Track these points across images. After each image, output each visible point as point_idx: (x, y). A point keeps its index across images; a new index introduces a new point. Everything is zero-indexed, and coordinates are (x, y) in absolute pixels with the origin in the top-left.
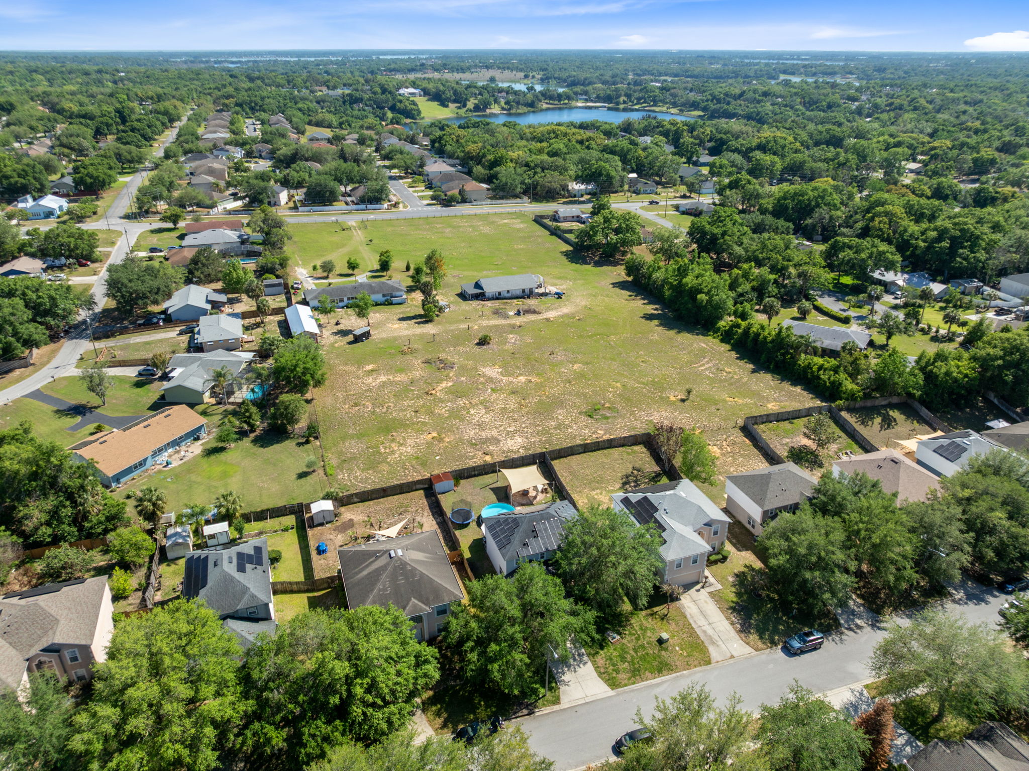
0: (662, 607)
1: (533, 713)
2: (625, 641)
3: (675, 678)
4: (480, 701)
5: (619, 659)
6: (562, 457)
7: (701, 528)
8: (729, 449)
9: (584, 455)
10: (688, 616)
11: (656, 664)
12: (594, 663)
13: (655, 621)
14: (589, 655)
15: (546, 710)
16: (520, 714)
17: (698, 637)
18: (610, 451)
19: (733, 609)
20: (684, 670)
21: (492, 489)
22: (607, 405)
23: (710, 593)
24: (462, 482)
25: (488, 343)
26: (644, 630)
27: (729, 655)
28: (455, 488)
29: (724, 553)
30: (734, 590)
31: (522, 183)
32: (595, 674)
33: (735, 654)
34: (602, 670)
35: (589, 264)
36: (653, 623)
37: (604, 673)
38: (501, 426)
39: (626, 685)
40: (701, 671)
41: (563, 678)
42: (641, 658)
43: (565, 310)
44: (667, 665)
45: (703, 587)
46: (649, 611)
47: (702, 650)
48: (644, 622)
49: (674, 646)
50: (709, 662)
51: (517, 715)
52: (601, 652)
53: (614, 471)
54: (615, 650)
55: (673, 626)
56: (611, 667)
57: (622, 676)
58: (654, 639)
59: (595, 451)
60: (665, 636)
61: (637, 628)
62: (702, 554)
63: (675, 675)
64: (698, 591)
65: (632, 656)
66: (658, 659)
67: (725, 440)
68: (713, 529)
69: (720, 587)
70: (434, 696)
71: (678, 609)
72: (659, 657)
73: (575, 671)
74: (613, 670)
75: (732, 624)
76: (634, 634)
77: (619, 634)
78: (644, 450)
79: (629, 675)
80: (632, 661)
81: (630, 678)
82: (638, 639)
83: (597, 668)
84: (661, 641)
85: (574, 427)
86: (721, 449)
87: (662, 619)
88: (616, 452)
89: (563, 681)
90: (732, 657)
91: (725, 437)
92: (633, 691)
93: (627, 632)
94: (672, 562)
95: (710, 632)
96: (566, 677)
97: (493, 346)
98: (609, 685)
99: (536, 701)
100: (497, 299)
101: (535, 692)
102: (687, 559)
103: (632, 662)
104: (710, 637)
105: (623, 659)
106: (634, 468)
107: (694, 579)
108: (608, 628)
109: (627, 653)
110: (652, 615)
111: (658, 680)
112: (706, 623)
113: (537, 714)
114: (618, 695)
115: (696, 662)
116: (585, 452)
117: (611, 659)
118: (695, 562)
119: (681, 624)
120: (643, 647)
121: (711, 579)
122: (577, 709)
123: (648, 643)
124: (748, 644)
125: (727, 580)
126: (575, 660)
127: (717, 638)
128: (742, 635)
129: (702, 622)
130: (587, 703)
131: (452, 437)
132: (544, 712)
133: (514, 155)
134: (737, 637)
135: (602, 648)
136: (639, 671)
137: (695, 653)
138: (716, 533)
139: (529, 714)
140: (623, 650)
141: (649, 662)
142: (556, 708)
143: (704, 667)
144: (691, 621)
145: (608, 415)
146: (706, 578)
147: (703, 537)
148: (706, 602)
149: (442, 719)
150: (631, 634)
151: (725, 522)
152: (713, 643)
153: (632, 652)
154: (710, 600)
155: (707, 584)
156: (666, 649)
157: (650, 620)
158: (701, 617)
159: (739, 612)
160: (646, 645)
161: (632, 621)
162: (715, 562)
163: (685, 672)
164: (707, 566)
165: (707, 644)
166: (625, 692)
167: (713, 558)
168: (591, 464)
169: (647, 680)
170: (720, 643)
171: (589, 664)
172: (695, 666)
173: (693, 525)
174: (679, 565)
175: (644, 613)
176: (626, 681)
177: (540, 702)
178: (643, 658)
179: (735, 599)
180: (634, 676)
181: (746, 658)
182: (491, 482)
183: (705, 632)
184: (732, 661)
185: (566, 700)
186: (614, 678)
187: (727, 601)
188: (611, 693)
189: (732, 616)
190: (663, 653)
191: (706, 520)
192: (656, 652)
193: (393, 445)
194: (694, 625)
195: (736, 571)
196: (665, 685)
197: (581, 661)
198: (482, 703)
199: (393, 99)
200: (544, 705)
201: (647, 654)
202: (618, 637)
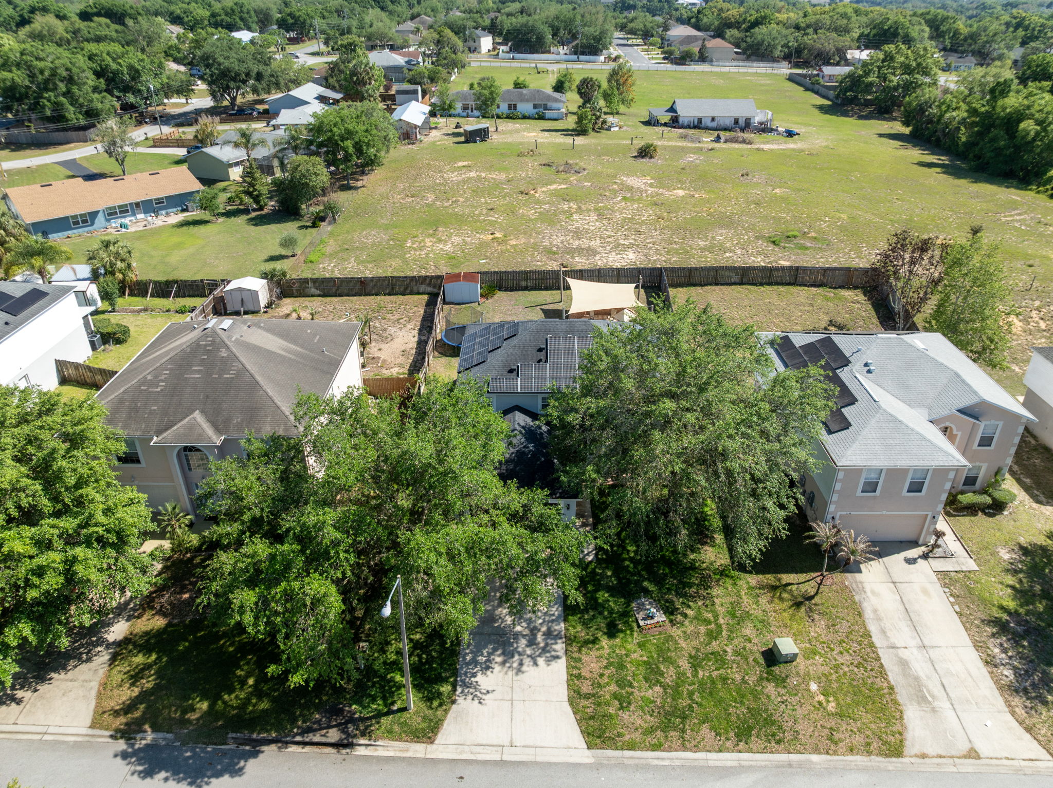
0: (803, 577)
1: (350, 745)
2: (676, 632)
3: (779, 766)
4: (248, 675)
5: (642, 671)
6: (695, 285)
7: (949, 418)
8: (1043, 325)
9: (739, 288)
10: (868, 614)
11: (738, 711)
12: (574, 666)
13: (779, 606)
14: (570, 640)
15: (387, 748)
16: (317, 738)
17: (882, 673)
18: (792, 289)
19: (1002, 627)
20: (817, 751)
21: (542, 309)
22: (813, 234)
23: (943, 575)
24: (499, 294)
25: (651, 157)
26: (738, 616)
27: (964, 747)
28: (481, 300)
29: (997, 495)
30: (1010, 580)
31: (786, 46)
32: (562, 692)
33: (983, 749)
34: (586, 688)
35: (852, 116)
36: (769, 607)
37: (587, 696)
38: (610, 237)
39: (631, 746)
40: (865, 769)
41: (480, 678)
42: (702, 684)
43: (792, 146)
44: (769, 722)
45: (925, 556)
46: (769, 579)
47: (883, 710)
48: (746, 600)
49: (806, 678)
50: (896, 750)
51: (311, 737)
52: (604, 641)
53: (789, 320)
54: (641, 645)
55: (819, 628)
56: (613, 688)
57: (632, 718)
58: (757, 647)
59: (761, 284)
60: (787, 646)
61: (720, 610)
62: (941, 472)
63: (783, 757)
64: (911, 561)
65: (680, 675)
66: (749, 701)
67: (1038, 309)
68: (982, 428)
69: (971, 565)
70: (160, 633)
71: (846, 591)
72: (756, 695)
73: (519, 671)
74: (615, 696)
75: (990, 662)
76: (707, 622)
77: (670, 611)
78: (861, 297)
79: (652, 721)
80: (676, 688)
81: (651, 731)
82: (713, 636)
83: (574, 677)
84: (772, 657)
85: (739, 251)
86: (1026, 321)
87: (798, 605)
88: (801, 294)
89: (476, 686)
90: (972, 754)
91: (1037, 303)
92: (646, 768)
93: (690, 612)
94: (854, 472)
95: (920, 667)
96: (483, 680)
97: (657, 161)
98: (586, 733)
99: (379, 715)
100: (695, 127)
101: (389, 691)
102: (895, 474)
103: (675, 691)
104: (917, 684)
105: (653, 674)
106: (831, 323)
107: (907, 533)
108: (646, 592)
109: (669, 661)
110: (774, 588)
111: (728, 759)
112: (913, 642)
113: (360, 751)
114: (597, 767)
115: (858, 739)
116: (741, 284)
117: (621, 666)
118: (916, 487)
119: (843, 627)
120: (719, 659)
121: (950, 542)
122: (466, 772)
123: (737, 653)
124: (1029, 730)
125: (994, 554)
126: (532, 643)
127: (937, 691)
128: (1017, 701)
129: (902, 635)
130: (502, 763)
131: (523, 241)
132: (381, 752)
133: (782, 17)
134: (1000, 702)
135: (612, 632)
136: (684, 718)
137: (861, 712)
138: (986, 441)
139: (337, 745)
140: (661, 650)
141: (721, 700)
142: (418, 750)
143: (877, 761)
144: (873, 628)
145: (809, 245)
146: (939, 535)
147: (952, 438)
148: (925, 592)
149: (136, 691)
150: (698, 618)
151: (1017, 417)
152: (922, 699)
153: (684, 664)
154: (937, 592)
155: (938, 552)
156: (781, 681)
157: (763, 600)
158: (904, 626)
159: (1016, 638)
160: (730, 656)
161: (715, 591)
162: (972, 510)
163: (815, 758)
164: (948, 514)
165: (902, 695)
166: (621, 765)
167: (968, 498)
168: (746, 302)
169: (696, 748)
170: (943, 704)
171: (561, 665)
172: (851, 750)
173: (930, 408)
174: (871, 487)
175: (753, 579)
176: (637, 736)
177: (386, 721)
178: (709, 688)
179: (1011, 605)
180: (665, 728)
181: (1018, 771)
182: (549, 301)
183: (904, 664)
184: (969, 766)
185: (453, 739)
186: (607, 716)
187: (984, 602)
188: (584, 755)
189: (991, 643)
190: (770, 688)
191: (966, 401)
192: (752, 679)
193: (427, 240)
194: (877, 639)
195: (1022, 540)
196: (747, 779)
197: (544, 650)
198: (251, 681)
199: (670, 7)
200: (390, 734)
201: (724, 679)
202: (660, 617)
